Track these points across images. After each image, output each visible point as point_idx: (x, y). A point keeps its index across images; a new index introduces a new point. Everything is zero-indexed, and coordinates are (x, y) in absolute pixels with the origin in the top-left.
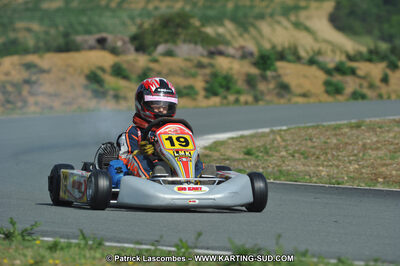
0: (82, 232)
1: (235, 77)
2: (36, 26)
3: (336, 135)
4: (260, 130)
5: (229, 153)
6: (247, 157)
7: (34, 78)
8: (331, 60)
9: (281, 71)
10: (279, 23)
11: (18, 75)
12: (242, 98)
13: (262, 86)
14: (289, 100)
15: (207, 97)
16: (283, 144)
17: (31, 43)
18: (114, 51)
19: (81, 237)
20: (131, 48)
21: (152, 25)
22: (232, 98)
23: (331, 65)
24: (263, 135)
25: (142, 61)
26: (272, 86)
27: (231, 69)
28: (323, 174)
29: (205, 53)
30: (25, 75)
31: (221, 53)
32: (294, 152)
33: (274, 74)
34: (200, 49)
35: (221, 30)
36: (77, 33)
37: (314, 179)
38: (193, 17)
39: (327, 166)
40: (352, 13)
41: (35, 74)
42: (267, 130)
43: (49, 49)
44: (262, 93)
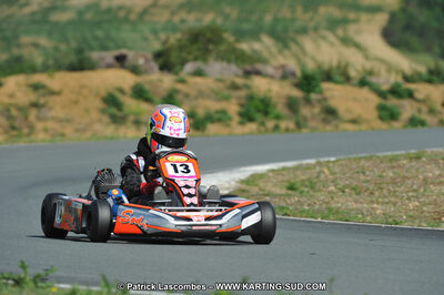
0: (104, 277)
1: (274, 100)
2: (43, 41)
3: (393, 167)
4: (305, 162)
5: (270, 188)
6: (290, 192)
7: (42, 101)
8: (386, 80)
9: (328, 94)
10: (324, 38)
11: (24, 97)
12: (283, 125)
13: (305, 111)
14: (337, 127)
15: (242, 123)
16: (331, 177)
17: (39, 60)
18: (135, 70)
19: (103, 284)
20: (155, 66)
21: (179, 41)
22: (270, 124)
23: (385, 87)
24: (309, 167)
25: (167, 81)
26: (317, 110)
27: (269, 91)
28: (378, 212)
29: (240, 72)
30: (33, 97)
31: (258, 73)
32: (344, 187)
33: (319, 97)
34: (234, 68)
35: (257, 46)
36: (92, 49)
37: (368, 218)
38: (225, 31)
39: (383, 203)
40: (408, 27)
41: (44, 95)
42: (313, 161)
43: (59, 67)
44: (305, 119)
